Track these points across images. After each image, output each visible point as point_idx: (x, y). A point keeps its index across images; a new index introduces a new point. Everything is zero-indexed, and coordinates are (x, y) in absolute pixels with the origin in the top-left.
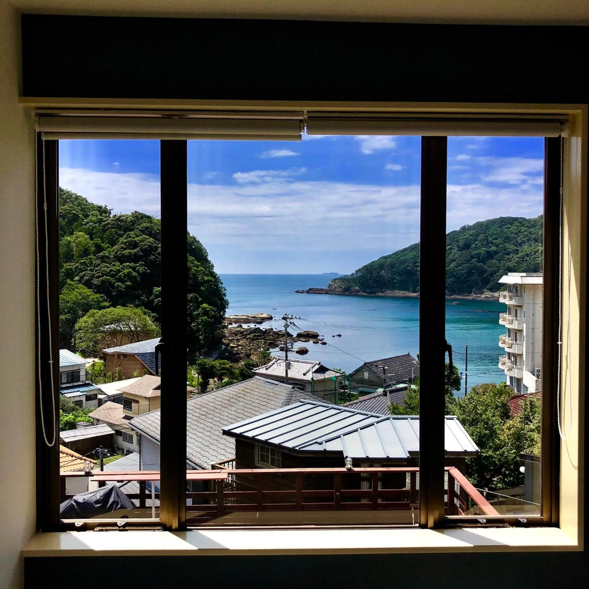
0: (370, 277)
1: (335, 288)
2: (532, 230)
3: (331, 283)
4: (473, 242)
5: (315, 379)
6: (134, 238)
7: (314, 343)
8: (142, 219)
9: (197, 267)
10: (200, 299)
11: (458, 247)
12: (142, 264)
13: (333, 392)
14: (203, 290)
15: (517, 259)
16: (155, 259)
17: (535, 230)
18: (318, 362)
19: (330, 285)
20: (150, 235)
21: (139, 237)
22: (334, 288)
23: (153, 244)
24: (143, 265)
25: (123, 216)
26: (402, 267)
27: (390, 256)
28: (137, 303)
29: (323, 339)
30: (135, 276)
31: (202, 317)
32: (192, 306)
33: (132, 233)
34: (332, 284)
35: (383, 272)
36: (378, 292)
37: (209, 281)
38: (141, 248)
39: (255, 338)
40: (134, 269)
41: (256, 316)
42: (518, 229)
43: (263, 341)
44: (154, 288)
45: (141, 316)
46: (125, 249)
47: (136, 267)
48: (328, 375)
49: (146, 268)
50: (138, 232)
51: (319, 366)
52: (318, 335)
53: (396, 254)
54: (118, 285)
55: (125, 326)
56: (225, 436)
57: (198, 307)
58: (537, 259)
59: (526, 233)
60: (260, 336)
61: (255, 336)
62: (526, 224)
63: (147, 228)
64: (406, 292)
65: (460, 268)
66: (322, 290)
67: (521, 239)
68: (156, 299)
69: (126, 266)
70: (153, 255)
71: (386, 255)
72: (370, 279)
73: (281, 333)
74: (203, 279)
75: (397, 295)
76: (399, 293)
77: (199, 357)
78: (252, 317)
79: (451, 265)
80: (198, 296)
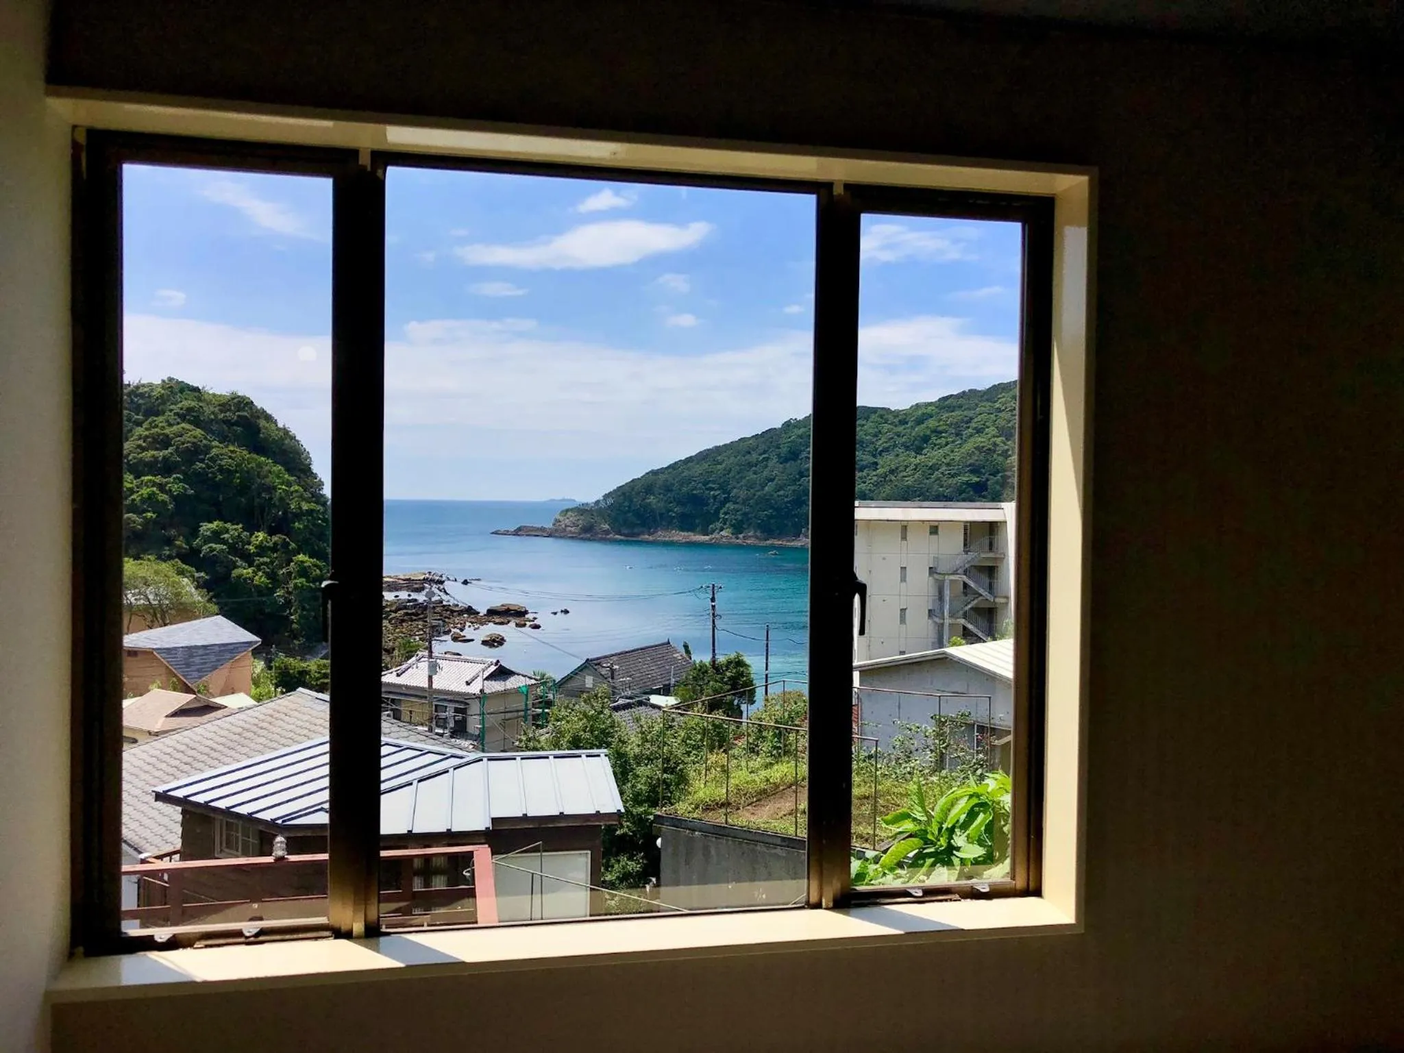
0: (629, 507)
1: (566, 526)
2: (900, 429)
3: (558, 517)
4: (802, 448)
5: (487, 691)
6: (163, 428)
7: (517, 625)
8: (182, 393)
9: (289, 484)
10: (293, 545)
11: (779, 455)
12: (178, 478)
13: (522, 713)
14: (299, 529)
15: (875, 478)
16: (204, 468)
17: (904, 429)
18: (495, 661)
19: (558, 521)
20: (197, 423)
21: (175, 427)
22: (563, 526)
23: (201, 441)
24: (181, 481)
25: (143, 386)
26: (685, 489)
27: (662, 471)
28: (168, 553)
29: (535, 618)
30: (163, 500)
31: (295, 578)
32: (276, 558)
33: (161, 418)
34: (561, 518)
35: (651, 499)
36: (643, 533)
37: (310, 512)
38: (178, 448)
39: (405, 618)
40: (161, 487)
41: (412, 578)
42: (877, 427)
43: (421, 623)
44: (201, 524)
45: (169, 577)
46: (143, 449)
47: (167, 483)
48: (512, 683)
49: (186, 486)
50: (172, 418)
51: (495, 668)
52: (526, 612)
53: (673, 467)
54: (129, 518)
55: (138, 597)
56: (160, 804)
57: (289, 561)
58: (907, 479)
59: (890, 435)
60: (416, 614)
61: (407, 614)
62: (890, 417)
63: (190, 410)
64: (690, 533)
65: (781, 493)
66: (543, 529)
67: (883, 444)
68: (205, 544)
69: (147, 482)
70: (202, 461)
71: (656, 467)
72: (629, 511)
73: (457, 609)
74: (300, 508)
75: (675, 539)
76: (679, 536)
77: (277, 654)
78: (404, 580)
79: (767, 488)
80: (288, 540)
